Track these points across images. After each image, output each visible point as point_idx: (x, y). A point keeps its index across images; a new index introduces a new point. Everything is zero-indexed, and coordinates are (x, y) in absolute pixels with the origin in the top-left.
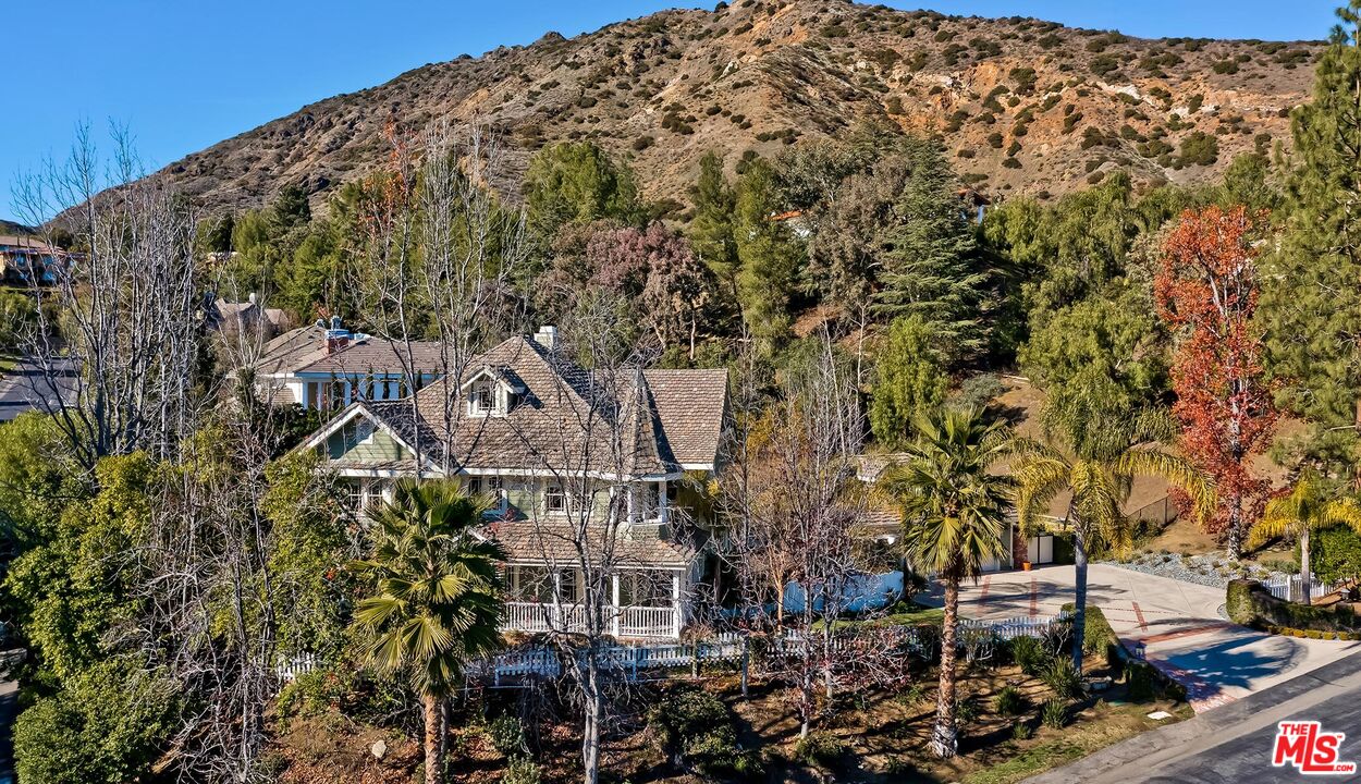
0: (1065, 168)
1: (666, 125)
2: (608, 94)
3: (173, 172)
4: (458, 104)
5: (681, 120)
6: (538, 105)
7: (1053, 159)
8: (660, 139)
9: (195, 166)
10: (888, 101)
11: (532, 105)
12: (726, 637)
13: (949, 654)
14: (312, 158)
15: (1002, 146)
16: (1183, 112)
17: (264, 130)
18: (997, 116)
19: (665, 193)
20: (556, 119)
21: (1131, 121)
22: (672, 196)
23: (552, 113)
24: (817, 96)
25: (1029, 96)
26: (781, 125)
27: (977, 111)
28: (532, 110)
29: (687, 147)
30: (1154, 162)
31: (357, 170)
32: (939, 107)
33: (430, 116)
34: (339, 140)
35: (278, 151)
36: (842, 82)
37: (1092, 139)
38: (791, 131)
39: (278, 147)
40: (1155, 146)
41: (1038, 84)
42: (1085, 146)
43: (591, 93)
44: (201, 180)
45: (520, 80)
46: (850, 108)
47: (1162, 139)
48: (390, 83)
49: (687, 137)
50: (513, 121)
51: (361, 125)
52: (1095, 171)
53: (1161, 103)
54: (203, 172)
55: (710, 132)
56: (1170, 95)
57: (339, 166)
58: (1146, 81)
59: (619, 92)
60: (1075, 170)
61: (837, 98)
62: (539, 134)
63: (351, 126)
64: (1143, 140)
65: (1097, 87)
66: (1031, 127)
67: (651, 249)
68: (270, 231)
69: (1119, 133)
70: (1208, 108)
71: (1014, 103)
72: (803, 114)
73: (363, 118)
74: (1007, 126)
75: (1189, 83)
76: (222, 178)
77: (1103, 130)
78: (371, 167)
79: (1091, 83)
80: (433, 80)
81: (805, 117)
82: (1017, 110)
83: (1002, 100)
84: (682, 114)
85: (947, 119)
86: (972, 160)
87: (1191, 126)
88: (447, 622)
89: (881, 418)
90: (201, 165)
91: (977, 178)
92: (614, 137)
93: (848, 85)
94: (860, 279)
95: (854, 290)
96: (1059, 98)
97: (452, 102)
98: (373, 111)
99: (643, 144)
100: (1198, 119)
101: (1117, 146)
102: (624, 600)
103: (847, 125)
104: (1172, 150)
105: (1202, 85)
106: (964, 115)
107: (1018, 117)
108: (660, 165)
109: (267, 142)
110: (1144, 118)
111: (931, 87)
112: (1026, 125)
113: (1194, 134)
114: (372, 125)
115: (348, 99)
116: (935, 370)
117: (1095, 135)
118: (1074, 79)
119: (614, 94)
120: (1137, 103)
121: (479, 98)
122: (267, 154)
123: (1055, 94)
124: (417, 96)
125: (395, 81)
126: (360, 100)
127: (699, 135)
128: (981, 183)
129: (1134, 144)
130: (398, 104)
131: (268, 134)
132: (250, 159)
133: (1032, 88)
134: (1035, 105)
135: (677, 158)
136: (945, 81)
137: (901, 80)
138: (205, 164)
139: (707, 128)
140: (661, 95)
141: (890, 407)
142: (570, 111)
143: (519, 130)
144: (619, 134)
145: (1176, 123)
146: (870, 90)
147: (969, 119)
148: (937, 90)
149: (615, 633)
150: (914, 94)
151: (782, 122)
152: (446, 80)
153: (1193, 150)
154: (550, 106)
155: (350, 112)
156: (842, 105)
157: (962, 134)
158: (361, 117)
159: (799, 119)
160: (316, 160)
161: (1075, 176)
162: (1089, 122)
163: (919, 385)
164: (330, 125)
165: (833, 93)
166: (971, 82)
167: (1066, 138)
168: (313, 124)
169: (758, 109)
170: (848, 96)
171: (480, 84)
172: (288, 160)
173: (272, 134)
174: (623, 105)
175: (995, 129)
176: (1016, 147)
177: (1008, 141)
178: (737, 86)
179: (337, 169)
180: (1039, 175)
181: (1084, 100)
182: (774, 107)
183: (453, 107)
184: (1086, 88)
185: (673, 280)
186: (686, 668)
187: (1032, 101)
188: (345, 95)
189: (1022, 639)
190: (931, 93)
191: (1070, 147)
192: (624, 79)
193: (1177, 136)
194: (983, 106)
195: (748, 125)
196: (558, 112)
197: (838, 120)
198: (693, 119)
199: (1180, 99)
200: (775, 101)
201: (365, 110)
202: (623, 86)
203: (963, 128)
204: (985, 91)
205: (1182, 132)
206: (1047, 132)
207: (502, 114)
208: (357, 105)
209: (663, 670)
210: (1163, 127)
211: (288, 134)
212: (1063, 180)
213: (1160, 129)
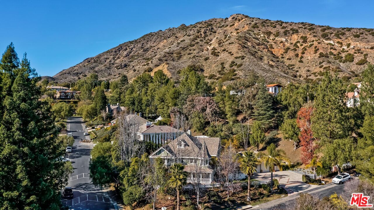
0: (314, 63)
1: (212, 54)
2: (198, 43)
3: (87, 62)
4: (159, 43)
5: (216, 52)
6: (180, 46)
7: (311, 60)
8: (211, 58)
9: (93, 61)
10: (269, 45)
11: (178, 46)
12: (217, 183)
13: (249, 186)
14: (122, 58)
15: (298, 57)
16: (345, 48)
17: (110, 51)
18: (297, 49)
19: (212, 72)
20: (184, 50)
21: (332, 50)
22: (214, 73)
23: (183, 48)
24: (250, 45)
25: (306, 43)
26: (241, 54)
27: (292, 47)
28: (178, 48)
29: (217, 60)
30: (338, 61)
31: (134, 62)
32: (282, 46)
33: (152, 47)
34: (129, 53)
35: (113, 56)
36: (257, 41)
37: (321, 55)
38: (243, 56)
39: (113, 55)
40: (338, 57)
41: (308, 40)
42: (319, 57)
43: (193, 43)
44: (94, 64)
45: (175, 38)
46: (259, 47)
47: (340, 55)
48: (141, 38)
49: (217, 57)
50: (174, 51)
51: (134, 49)
52: (321, 64)
53: (340, 45)
54: (95, 62)
55: (223, 56)
56: (342, 43)
57: (129, 61)
58: (336, 39)
59: (200, 42)
60: (316, 64)
61: (256, 45)
62: (180, 54)
63: (132, 50)
64: (335, 55)
65: (323, 41)
66: (306, 52)
67: (208, 102)
68: (119, 86)
69: (329, 53)
70: (352, 47)
71: (302, 45)
72: (246, 51)
73: (135, 47)
74: (300, 51)
75: (347, 40)
76: (100, 64)
77: (324, 53)
78: (137, 61)
79: (321, 40)
80: (152, 37)
81: (247, 52)
82: (302, 47)
83: (298, 45)
84: (216, 51)
85: (284, 50)
86: (290, 61)
87: (347, 51)
88: (181, 181)
89: (252, 141)
90: (94, 60)
91: (292, 65)
92: (199, 57)
93: (258, 41)
94: (250, 110)
95: (249, 112)
96: (313, 44)
97: (157, 43)
98: (137, 45)
99: (206, 59)
100: (349, 50)
101: (328, 57)
102: (202, 178)
103: (258, 53)
104: (342, 58)
105: (350, 40)
106: (289, 48)
107: (302, 49)
108: (211, 65)
109: (111, 54)
110: (335, 49)
111: (280, 41)
112: (304, 51)
113: (348, 54)
114: (137, 50)
115: (131, 42)
116: (262, 132)
117: (322, 54)
118: (317, 39)
119: (199, 43)
120: (333, 45)
121: (164, 42)
122: (111, 57)
123: (312, 43)
124: (148, 41)
125: (143, 37)
126: (134, 43)
127: (220, 57)
128: (293, 67)
129: (332, 56)
130: (143, 43)
131: (111, 52)
132: (106, 59)
133: (306, 41)
134: (307, 46)
135: (215, 62)
136: (284, 40)
137: (272, 39)
138: (95, 60)
139: (222, 55)
140: (211, 43)
141: (253, 139)
142: (188, 48)
143: (175, 53)
144: (201, 56)
145: (343, 51)
146: (264, 42)
147: (290, 50)
148: (282, 42)
149: (201, 183)
150: (276, 43)
151: (241, 53)
152: (156, 37)
153: (348, 58)
154: (183, 47)
155: (131, 46)
156: (257, 47)
157: (288, 54)
158: (134, 47)
159: (245, 53)
160: (123, 58)
161: (316, 66)
162: (321, 51)
163: (259, 135)
164: (126, 49)
165: (254, 44)
166: (290, 40)
167: (315, 55)
168: (122, 49)
169: (235, 50)
170: (259, 44)
171: (164, 38)
172: (116, 58)
173: (112, 52)
174: (201, 46)
175: (297, 52)
176: (302, 57)
177: (300, 56)
178: (230, 44)
179: (129, 62)
180: (308, 65)
181: (320, 45)
182: (239, 50)
183: (157, 44)
184: (320, 41)
185: (212, 110)
186: (212, 188)
187: (306, 45)
188: (130, 41)
189: (264, 184)
190: (280, 43)
191: (316, 57)
192: (201, 39)
193: (344, 54)
194: (294, 46)
195: (233, 55)
196: (185, 48)
197: (256, 52)
198: (219, 52)
199: (345, 44)
200: (239, 48)
201: (135, 45)
202: (201, 41)
203: (288, 52)
204: (294, 42)
205: (345, 53)
206: (310, 53)
207: (171, 48)
208: (133, 44)
209: (208, 188)
210: (340, 52)
211: (116, 52)
212: (313, 67)
213: (339, 52)
